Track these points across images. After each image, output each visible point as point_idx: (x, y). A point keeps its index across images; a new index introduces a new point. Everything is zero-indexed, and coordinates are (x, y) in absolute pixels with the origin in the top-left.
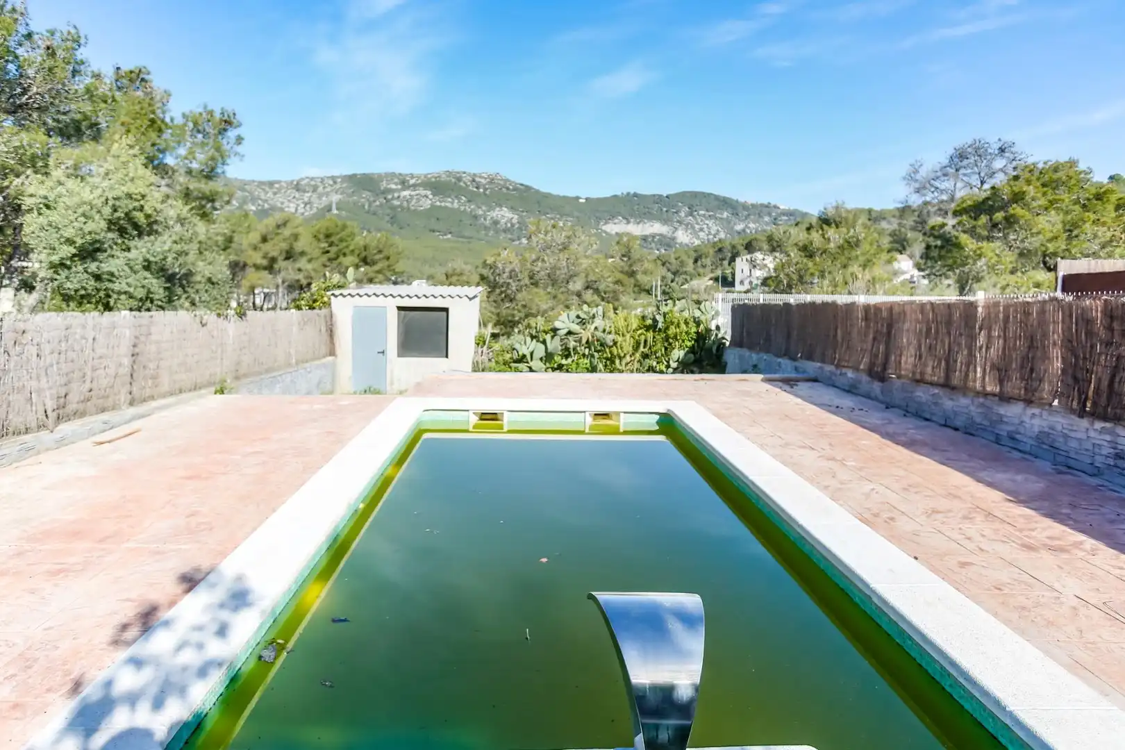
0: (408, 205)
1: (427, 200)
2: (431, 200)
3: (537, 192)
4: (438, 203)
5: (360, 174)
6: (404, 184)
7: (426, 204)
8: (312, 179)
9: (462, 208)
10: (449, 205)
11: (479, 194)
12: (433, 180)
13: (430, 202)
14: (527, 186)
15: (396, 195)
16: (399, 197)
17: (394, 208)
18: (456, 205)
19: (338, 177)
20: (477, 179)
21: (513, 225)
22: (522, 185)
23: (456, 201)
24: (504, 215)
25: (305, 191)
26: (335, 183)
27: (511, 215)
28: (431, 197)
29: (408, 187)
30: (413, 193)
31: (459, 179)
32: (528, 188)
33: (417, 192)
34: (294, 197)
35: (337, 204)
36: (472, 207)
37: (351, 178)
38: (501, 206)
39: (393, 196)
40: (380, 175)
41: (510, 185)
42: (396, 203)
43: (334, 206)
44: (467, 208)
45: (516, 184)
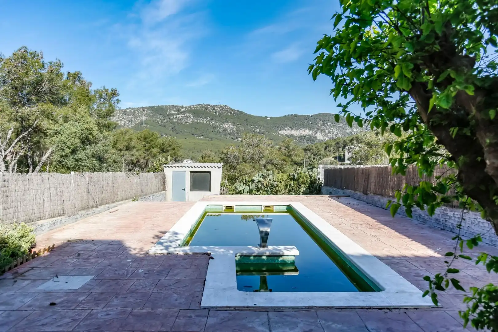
0: (181, 122)
1: (190, 119)
2: (192, 119)
3: (246, 114)
4: (196, 121)
5: (157, 106)
6: (178, 110)
7: (190, 121)
8: (132, 109)
9: (208, 123)
10: (201, 121)
11: (217, 116)
12: (193, 109)
13: (192, 120)
14: (240, 112)
15: (175, 116)
16: (176, 118)
17: (173, 123)
18: (205, 121)
19: (145, 108)
20: (216, 108)
21: (234, 131)
22: (238, 111)
23: (205, 119)
24: (229, 126)
25: (129, 115)
26: (144, 110)
27: (233, 127)
28: (192, 117)
29: (181, 113)
30: (183, 116)
31: (206, 108)
32: (241, 113)
33: (186, 115)
34: (123, 118)
35: (145, 121)
36: (213, 122)
37: (152, 108)
38: (227, 122)
39: (173, 117)
40: (166, 106)
41: (232, 111)
42: (175, 120)
43: (144, 123)
44: (210, 123)
45: (235, 110)
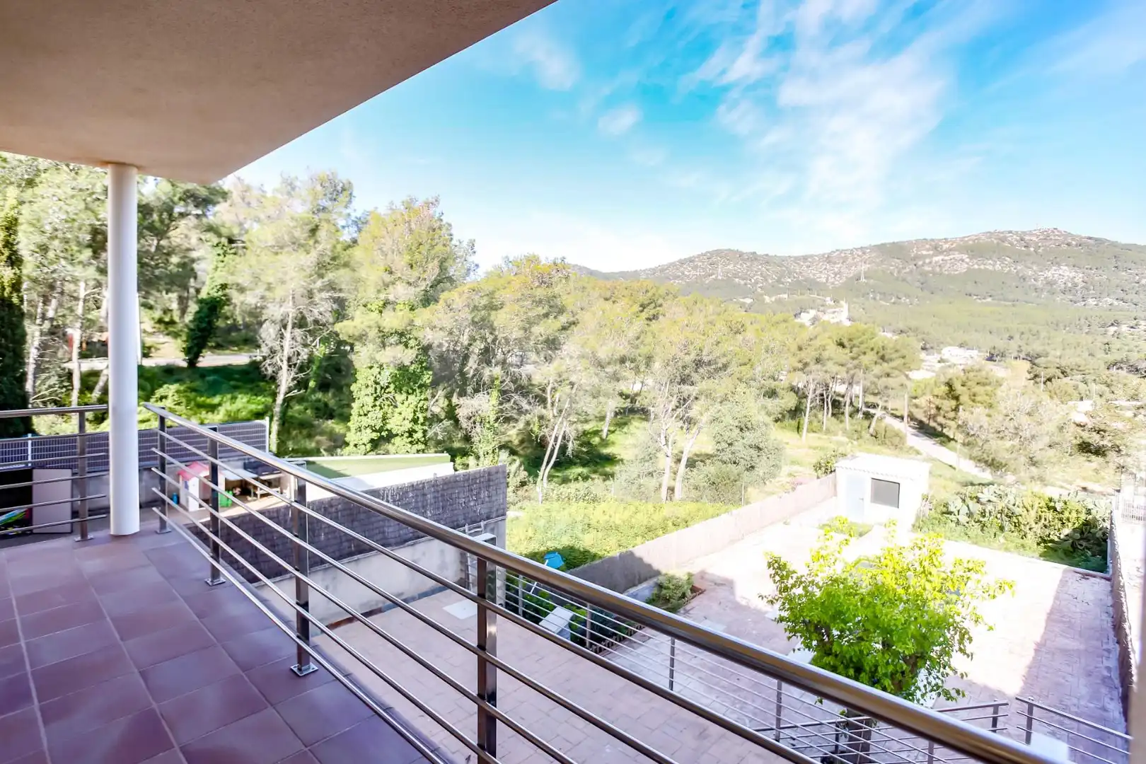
0: (941, 270)
1: (963, 264)
2: (967, 263)
3: (1114, 245)
4: (976, 267)
5: (890, 244)
6: (936, 248)
7: (962, 268)
8: (842, 251)
9: (1007, 270)
10: (990, 268)
11: (1029, 254)
12: (971, 242)
13: (966, 266)
14: (1096, 240)
15: (927, 261)
16: (930, 263)
17: (924, 274)
18: (998, 267)
19: (866, 248)
20: (1027, 238)
21: (1076, 285)
22: (1090, 238)
23: (998, 263)
24: (1064, 274)
25: (835, 263)
26: (864, 253)
27: (1073, 274)
28: (967, 260)
29: (941, 253)
30: (946, 258)
31: (1003, 240)
32: (1099, 241)
33: (952, 257)
34: (825, 269)
35: (865, 273)
36: (1019, 268)
37: (881, 248)
38: (1058, 264)
39: (924, 263)
40: (910, 242)
41: (1073, 239)
42: (927, 268)
43: (862, 276)
44: (1012, 269)
45: (1082, 238)
